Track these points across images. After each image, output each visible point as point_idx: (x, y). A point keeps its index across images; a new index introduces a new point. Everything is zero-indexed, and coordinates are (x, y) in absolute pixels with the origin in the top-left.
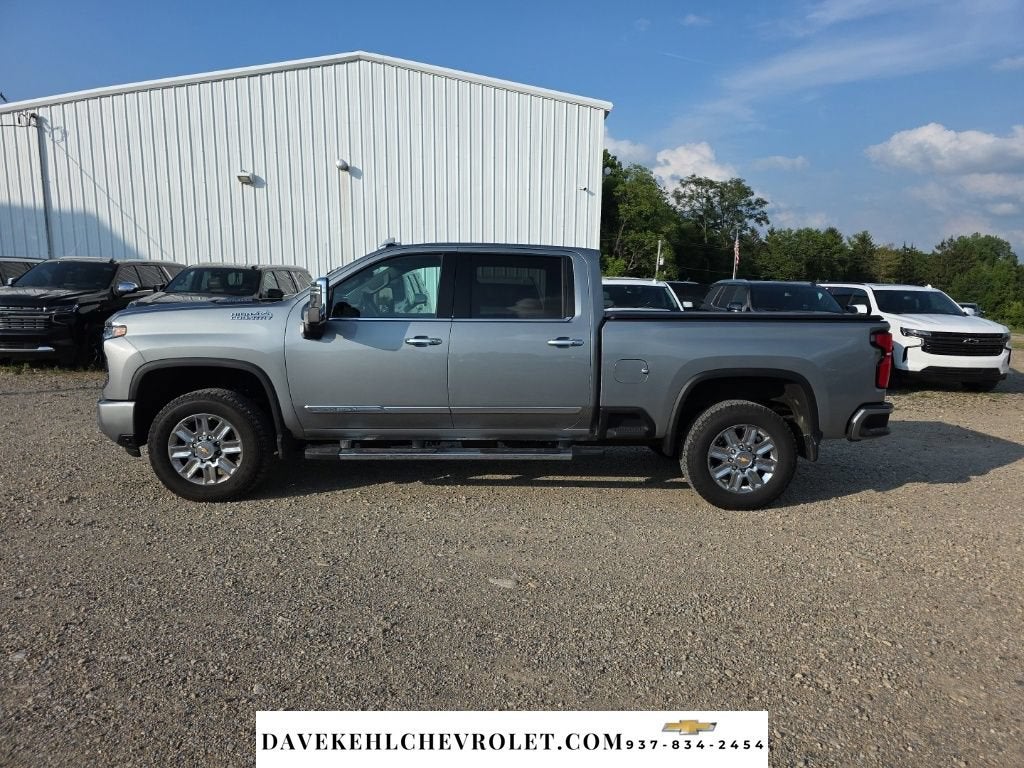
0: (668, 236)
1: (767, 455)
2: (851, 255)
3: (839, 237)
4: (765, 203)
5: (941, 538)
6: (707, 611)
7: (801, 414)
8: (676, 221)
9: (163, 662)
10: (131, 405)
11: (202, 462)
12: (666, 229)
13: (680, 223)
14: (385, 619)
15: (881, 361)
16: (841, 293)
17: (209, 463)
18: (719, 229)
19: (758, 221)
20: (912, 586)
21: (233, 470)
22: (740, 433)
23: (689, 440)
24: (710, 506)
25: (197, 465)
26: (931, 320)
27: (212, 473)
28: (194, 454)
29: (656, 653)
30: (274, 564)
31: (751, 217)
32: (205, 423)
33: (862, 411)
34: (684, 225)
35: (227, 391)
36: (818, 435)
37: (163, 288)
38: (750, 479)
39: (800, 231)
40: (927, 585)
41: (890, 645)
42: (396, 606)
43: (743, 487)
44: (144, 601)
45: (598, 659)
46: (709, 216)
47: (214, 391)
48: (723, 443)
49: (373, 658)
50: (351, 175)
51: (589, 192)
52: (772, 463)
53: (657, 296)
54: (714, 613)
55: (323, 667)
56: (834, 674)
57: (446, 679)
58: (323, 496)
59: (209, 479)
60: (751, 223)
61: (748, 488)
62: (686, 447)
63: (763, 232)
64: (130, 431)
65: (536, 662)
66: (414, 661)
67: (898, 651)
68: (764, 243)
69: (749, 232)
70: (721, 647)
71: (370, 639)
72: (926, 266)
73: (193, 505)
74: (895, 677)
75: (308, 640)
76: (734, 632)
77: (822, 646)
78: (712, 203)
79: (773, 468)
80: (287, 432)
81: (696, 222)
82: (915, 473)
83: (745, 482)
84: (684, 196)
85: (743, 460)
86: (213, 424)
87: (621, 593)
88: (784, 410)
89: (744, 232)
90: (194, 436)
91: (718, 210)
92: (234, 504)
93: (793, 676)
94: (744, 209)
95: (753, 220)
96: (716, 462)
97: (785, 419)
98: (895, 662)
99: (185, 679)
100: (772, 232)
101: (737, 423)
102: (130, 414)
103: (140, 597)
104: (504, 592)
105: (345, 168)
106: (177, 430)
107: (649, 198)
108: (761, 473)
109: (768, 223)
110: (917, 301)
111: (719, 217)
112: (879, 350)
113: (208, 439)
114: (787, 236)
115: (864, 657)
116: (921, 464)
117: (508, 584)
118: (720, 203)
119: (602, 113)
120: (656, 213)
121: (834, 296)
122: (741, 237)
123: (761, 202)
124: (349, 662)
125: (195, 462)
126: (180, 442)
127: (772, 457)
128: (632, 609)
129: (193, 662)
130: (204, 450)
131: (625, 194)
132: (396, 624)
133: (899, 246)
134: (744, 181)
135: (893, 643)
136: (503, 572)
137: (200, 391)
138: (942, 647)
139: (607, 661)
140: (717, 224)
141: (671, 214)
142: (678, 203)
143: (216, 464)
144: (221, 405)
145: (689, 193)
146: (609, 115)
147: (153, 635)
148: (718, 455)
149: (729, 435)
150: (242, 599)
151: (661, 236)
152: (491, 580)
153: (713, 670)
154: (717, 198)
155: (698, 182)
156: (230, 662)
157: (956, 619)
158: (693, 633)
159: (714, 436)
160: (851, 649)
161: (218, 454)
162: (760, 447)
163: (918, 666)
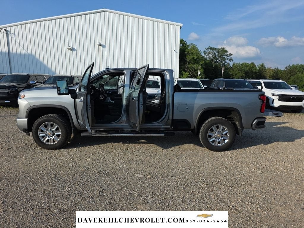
0: (202, 65)
1: (226, 134)
2: (258, 71)
3: (255, 65)
4: (232, 55)
5: (281, 160)
6: (204, 185)
7: (237, 121)
8: (204, 60)
9: (27, 202)
10: (26, 119)
11: (49, 137)
12: (201, 63)
13: (205, 61)
14: (100, 188)
15: (262, 104)
16: (253, 83)
17: (51, 137)
18: (218, 63)
19: (230, 60)
20: (270, 176)
21: (58, 140)
22: (218, 127)
23: (202, 129)
24: (208, 150)
25: (47, 138)
26: (281, 91)
27: (52, 140)
28: (46, 135)
29: (186, 199)
30: (68, 170)
31: (227, 59)
32: (49, 125)
33: (256, 120)
34: (207, 62)
35: (56, 115)
36: (242, 128)
37: (44, 83)
38: (221, 142)
39: (242, 63)
40: (275, 176)
41: (261, 196)
42: (105, 184)
43: (219, 144)
44: (25, 182)
45: (167, 201)
46: (215, 59)
47: (52, 115)
48: (212, 130)
49: (94, 201)
50: (102, 47)
51: (175, 52)
52: (228, 137)
53: (196, 84)
54: (206, 186)
55: (78, 204)
56: (242, 206)
57: (117, 208)
58: (87, 147)
59: (51, 143)
60: (228, 61)
61: (220, 144)
62: (201, 132)
63: (231, 64)
64: (26, 127)
65: (147, 202)
66: (108, 202)
67: (264, 198)
68: (232, 67)
69: (227, 64)
70: (207, 197)
71: (95, 195)
72: (282, 74)
73: (46, 151)
74: (262, 207)
75: (75, 195)
76: (212, 192)
77: (239, 196)
78: (215, 55)
79: (228, 138)
80: (75, 128)
81: (210, 61)
82: (274, 139)
83: (219, 143)
84: (207, 53)
85: (219, 136)
86: (52, 125)
87: (177, 179)
88: (232, 120)
89: (225, 64)
90: (46, 129)
91: (217, 57)
92: (59, 150)
93: (229, 206)
94: (225, 57)
95: (228, 60)
96: (210, 136)
97: (232, 123)
98: (263, 202)
99: (33, 208)
100: (234, 64)
101: (217, 124)
102: (26, 122)
103: (24, 181)
104: (140, 179)
105: (100, 45)
106: (41, 127)
107: (196, 53)
108: (224, 140)
109: (233, 61)
110: (277, 85)
111: (218, 59)
112: (262, 101)
113: (50, 130)
114: (239, 65)
115: (253, 200)
116: (276, 136)
117: (142, 176)
118: (218, 55)
119: (179, 27)
120: (198, 58)
121: (251, 84)
122: (224, 65)
123: (231, 55)
124: (87, 202)
125: (46, 137)
126: (42, 131)
127: (228, 135)
128: (180, 184)
129: (37, 202)
130: (49, 133)
131: (188, 52)
132: (104, 189)
133: (273, 68)
134: (225, 48)
135: (262, 195)
136: (140, 172)
137: (48, 115)
138: (278, 197)
139: (170, 202)
140: (217, 61)
141: (203, 59)
142: (205, 55)
143: (53, 138)
144: (54, 119)
145: (208, 52)
146: (181, 28)
147: (26, 193)
148: (210, 134)
149: (214, 128)
150: (56, 181)
151: (200, 65)
152: (136, 175)
153: (203, 205)
154: (217, 53)
155: (211, 49)
156: (49, 203)
157: (283, 187)
158: (198, 192)
159: (209, 128)
160: (249, 198)
161: (54, 135)
162: (224, 132)
163: (270, 203)
